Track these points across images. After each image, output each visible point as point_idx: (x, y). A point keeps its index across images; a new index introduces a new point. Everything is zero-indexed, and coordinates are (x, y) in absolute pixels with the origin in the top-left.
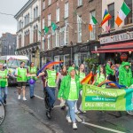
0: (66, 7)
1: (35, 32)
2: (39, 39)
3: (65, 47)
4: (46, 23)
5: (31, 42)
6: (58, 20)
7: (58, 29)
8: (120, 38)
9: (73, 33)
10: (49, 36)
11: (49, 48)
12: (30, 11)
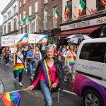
4: (22, 17)
6: (30, 14)
10: (24, 26)
12: (11, 9)
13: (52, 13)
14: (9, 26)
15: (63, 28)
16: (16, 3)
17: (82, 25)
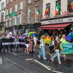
0: (22, 4)
2: (4, 20)
3: (20, 25)
8: (53, 22)
11: (10, 26)
15: (43, 23)
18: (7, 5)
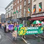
1: (11, 14)
3: (20, 18)
5: (10, 16)
6: (18, 10)
7: (18, 13)
9: (23, 14)
12: (10, 7)
13: (28, 10)
14: (9, 15)
16: (12, 5)
17: (40, 15)
18: (13, 7)
